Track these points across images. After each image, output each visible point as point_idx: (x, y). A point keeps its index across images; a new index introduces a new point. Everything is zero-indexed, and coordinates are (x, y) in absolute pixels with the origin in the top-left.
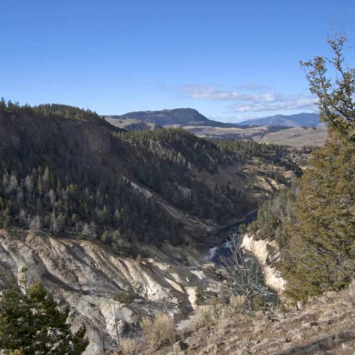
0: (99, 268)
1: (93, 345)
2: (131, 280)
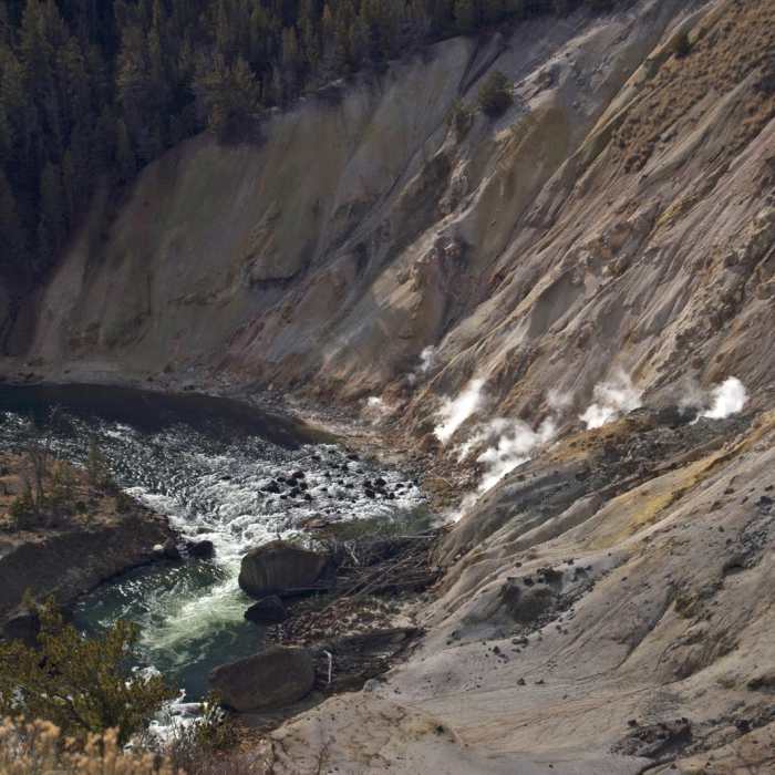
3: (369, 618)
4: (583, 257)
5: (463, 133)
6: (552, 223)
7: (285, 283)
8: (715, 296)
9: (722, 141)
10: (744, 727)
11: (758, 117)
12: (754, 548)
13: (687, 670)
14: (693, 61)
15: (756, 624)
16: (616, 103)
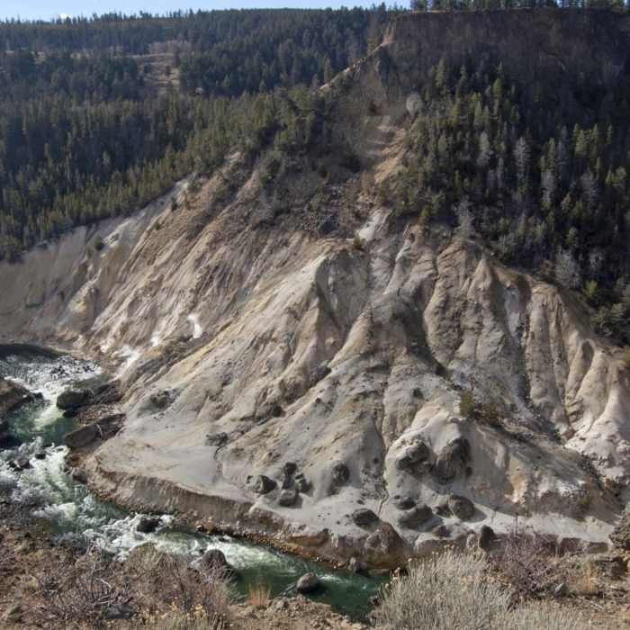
0: (526, 341)
1: (337, 452)
2: (572, 391)
3: (105, 412)
4: (141, 292)
5: (90, 256)
6: (124, 281)
7: (37, 306)
8: (188, 302)
9: (178, 255)
10: (243, 433)
11: (189, 246)
12: (229, 378)
13: (218, 417)
14: (162, 231)
15: (236, 401)
16: (138, 244)
